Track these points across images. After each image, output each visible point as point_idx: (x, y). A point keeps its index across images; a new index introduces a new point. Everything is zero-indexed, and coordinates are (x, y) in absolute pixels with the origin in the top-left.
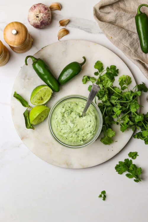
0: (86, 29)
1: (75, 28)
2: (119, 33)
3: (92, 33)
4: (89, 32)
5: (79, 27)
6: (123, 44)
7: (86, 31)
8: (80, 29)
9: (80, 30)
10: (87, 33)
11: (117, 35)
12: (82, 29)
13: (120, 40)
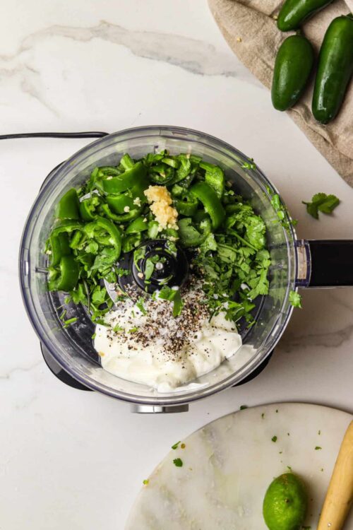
0: (189, 63)
1: (159, 60)
2: (257, 32)
3: (203, 74)
4: (194, 71)
5: (169, 59)
6: (264, 62)
7: (188, 69)
8: (172, 64)
9: (173, 66)
10: (192, 74)
11: (250, 36)
12: (176, 64)
13: (256, 51)
